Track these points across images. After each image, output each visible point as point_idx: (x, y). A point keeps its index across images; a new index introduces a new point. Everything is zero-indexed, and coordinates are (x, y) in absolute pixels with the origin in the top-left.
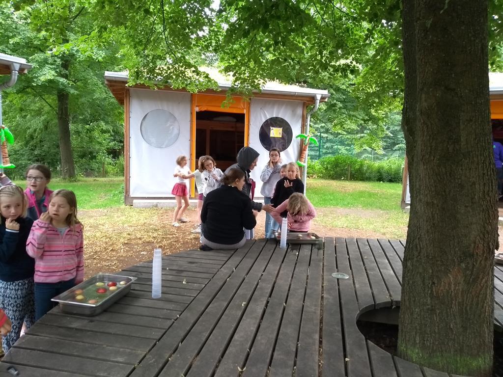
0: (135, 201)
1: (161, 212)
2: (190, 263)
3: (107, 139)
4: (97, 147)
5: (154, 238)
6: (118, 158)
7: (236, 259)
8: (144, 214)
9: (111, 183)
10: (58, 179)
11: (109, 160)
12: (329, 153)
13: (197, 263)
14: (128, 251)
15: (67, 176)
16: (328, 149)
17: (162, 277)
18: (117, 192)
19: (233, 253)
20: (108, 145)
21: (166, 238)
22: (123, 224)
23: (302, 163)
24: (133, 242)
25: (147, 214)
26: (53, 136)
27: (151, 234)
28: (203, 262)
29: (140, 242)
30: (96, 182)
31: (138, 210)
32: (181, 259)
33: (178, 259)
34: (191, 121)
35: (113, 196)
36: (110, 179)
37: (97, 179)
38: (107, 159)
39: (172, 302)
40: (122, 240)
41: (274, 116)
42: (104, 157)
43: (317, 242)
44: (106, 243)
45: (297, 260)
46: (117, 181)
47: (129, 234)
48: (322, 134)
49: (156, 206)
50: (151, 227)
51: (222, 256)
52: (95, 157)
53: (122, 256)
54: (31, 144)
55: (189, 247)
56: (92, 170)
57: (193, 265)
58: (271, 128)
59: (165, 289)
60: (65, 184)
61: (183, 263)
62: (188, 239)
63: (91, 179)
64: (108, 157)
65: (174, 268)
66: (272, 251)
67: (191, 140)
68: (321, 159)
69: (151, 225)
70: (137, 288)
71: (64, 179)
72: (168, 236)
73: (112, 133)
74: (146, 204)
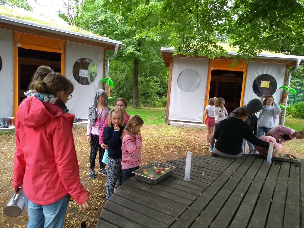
0: (171, 122)
1: (186, 130)
2: (206, 163)
3: (157, 86)
4: (151, 90)
5: (182, 145)
6: (162, 97)
7: (235, 165)
8: (176, 130)
9: (157, 111)
10: (131, 107)
11: (157, 98)
12: (302, 100)
13: (210, 164)
14: (167, 151)
15: (135, 106)
16: (301, 97)
18: (161, 116)
19: (233, 161)
20: (157, 90)
21: (189, 146)
22: (164, 134)
23: (283, 106)
24: (170, 146)
26: (130, 83)
27: (180, 142)
28: (214, 163)
29: (174, 146)
30: (149, 110)
31: (172, 128)
32: (200, 160)
33: (198, 159)
34: (208, 76)
35: (159, 118)
36: (157, 108)
37: (150, 108)
38: (156, 97)
39: (196, 185)
40: (164, 144)
41: (264, 74)
42: (154, 96)
43: (294, 161)
44: (155, 145)
45: (279, 172)
46: (161, 110)
47: (168, 141)
48: (297, 87)
49: (183, 126)
50: (180, 138)
51: (227, 162)
52: (149, 96)
53: (164, 153)
54: (119, 87)
55: (202, 153)
56: (147, 103)
57: (208, 165)
58: (262, 81)
59: (192, 176)
60: (134, 110)
61: (202, 163)
62: (202, 148)
63: (147, 108)
64: (157, 97)
65: (197, 165)
66: (261, 163)
67: (207, 88)
68: (296, 104)
69: (180, 137)
70: (176, 173)
71: (134, 107)
73: (160, 83)
74: (177, 124)
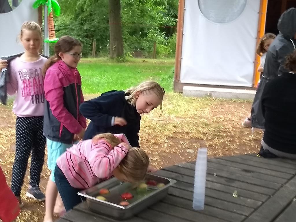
0: (185, 88)
1: (215, 103)
2: (246, 171)
4: (149, 22)
5: (204, 134)
6: (171, 36)
8: (194, 104)
9: (162, 65)
10: (106, 58)
11: (161, 38)
13: (253, 172)
14: (172, 146)
15: (115, 56)
17: (206, 184)
18: (166, 76)
20: (161, 20)
21: (219, 136)
22: (170, 113)
24: (179, 136)
25: (198, 104)
27: (200, 129)
28: (262, 172)
29: (187, 137)
30: (145, 64)
31: (188, 99)
32: (234, 165)
33: (229, 164)
35: (162, 80)
36: (161, 60)
37: (146, 60)
38: (159, 37)
40: (167, 133)
42: (155, 35)
44: (149, 134)
46: (169, 64)
47: (175, 127)
49: (210, 95)
50: (202, 120)
51: (289, 168)
52: (144, 35)
53: (165, 152)
55: (246, 151)
56: (141, 49)
57: (249, 174)
59: (210, 200)
60: (113, 64)
61: (236, 170)
62: (246, 140)
63: (139, 60)
64: (161, 35)
65: (223, 174)
67: (261, 13)
72: (221, 134)
74: (198, 93)
